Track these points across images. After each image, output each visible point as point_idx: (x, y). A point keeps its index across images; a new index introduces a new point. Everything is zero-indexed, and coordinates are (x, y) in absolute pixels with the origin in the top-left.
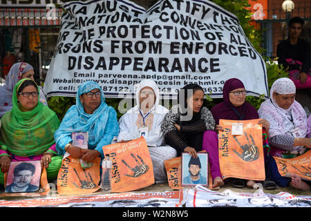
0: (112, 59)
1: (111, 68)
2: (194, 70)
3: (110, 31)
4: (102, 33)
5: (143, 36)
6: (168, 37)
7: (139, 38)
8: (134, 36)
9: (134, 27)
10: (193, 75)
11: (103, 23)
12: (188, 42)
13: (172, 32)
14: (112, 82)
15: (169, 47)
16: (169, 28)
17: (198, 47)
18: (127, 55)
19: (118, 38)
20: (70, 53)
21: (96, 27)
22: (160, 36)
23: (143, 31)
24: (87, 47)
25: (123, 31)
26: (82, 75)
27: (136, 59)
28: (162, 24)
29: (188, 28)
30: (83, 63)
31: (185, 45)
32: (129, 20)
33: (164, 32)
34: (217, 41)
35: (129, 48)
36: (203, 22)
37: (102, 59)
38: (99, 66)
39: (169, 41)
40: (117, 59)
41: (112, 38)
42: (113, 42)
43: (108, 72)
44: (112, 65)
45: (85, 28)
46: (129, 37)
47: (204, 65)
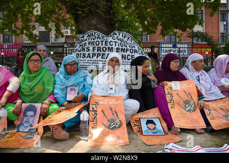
0: (93, 54)
1: (92, 58)
2: (125, 59)
3: (93, 43)
4: (89, 44)
5: (105, 45)
6: (115, 45)
7: (104, 45)
8: (102, 45)
9: (102, 41)
10: (125, 61)
11: (90, 40)
12: (123, 48)
13: (117, 44)
14: (93, 63)
15: (116, 50)
16: (116, 42)
17: (127, 50)
18: (99, 52)
19: (95, 46)
20: (77, 52)
21: (87, 42)
22: (112, 45)
23: (106, 43)
24: (83, 50)
25: (97, 43)
26: (81, 60)
27: (103, 54)
28: (113, 41)
29: (123, 43)
30: (82, 55)
31: (122, 49)
32: (100, 39)
33: (114, 43)
34: (133, 49)
35: (100, 49)
36: (128, 42)
37: (89, 54)
38: (88, 57)
39: (116, 47)
40: (95, 54)
41: (93, 46)
42: (94, 47)
43: (91, 59)
44: (93, 56)
45: (83, 43)
46: (100, 45)
47: (129, 57)
